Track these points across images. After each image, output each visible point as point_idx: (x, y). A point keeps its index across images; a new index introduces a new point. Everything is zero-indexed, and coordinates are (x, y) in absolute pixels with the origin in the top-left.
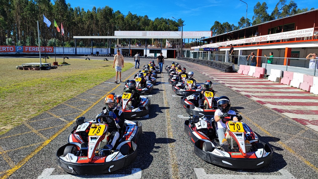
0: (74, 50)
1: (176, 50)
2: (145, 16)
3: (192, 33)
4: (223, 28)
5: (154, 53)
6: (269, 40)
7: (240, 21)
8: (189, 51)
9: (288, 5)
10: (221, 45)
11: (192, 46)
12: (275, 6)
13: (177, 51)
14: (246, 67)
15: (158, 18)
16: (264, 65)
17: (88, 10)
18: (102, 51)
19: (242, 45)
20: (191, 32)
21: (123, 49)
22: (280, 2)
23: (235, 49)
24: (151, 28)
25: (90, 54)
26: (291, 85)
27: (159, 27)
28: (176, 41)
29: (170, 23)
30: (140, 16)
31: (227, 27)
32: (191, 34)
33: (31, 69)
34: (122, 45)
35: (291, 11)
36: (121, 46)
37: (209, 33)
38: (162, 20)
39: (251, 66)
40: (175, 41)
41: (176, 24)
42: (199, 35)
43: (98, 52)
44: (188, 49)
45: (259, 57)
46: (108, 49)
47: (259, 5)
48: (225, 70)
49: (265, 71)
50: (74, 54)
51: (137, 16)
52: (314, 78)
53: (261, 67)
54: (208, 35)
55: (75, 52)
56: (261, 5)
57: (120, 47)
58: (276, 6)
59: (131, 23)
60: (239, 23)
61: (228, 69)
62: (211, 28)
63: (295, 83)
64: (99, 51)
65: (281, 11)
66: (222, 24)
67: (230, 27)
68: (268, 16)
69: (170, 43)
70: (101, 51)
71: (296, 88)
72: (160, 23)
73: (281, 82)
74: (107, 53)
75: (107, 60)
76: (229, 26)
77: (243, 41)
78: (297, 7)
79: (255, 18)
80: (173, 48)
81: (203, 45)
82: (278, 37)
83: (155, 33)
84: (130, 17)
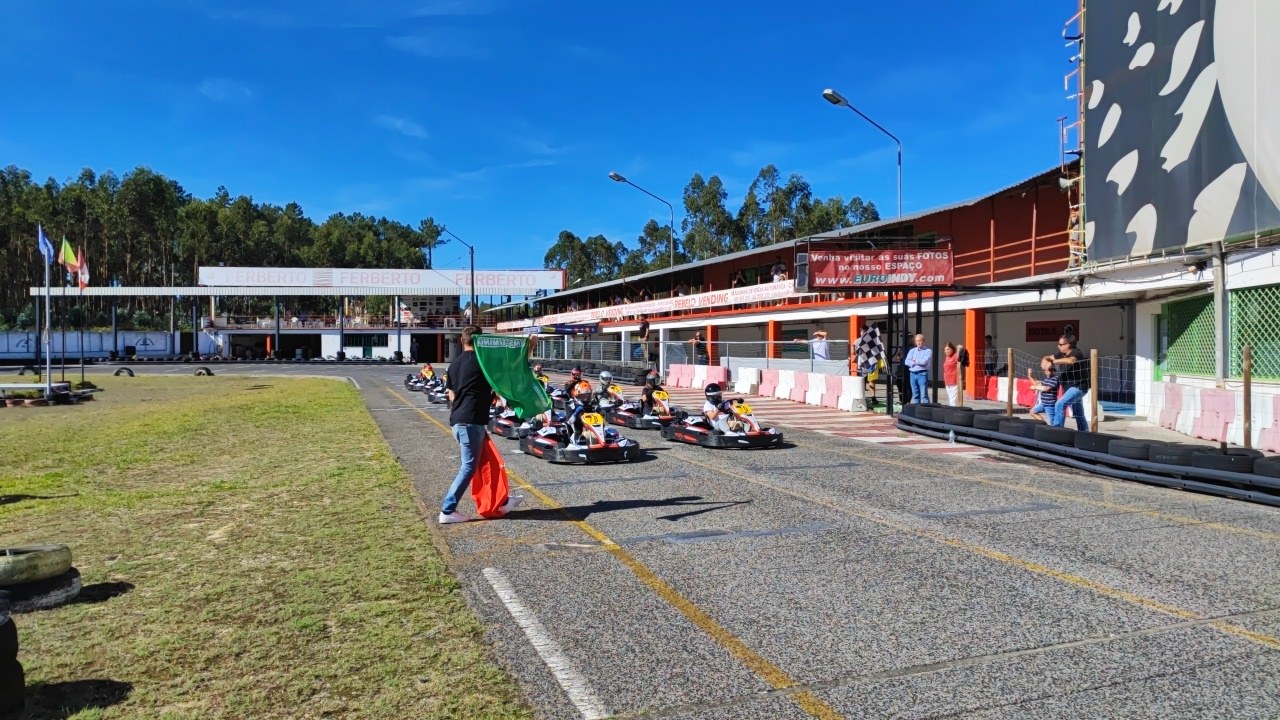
0: (32, 344)
1: (443, 335)
2: (288, 206)
3: (498, 275)
4: (588, 256)
5: (360, 345)
6: (733, 303)
7: (643, 234)
9: (784, 188)
10: (605, 316)
11: (502, 320)
12: (748, 191)
13: (446, 337)
14: (686, 367)
15: (341, 214)
16: (723, 360)
17: (50, 179)
18: (148, 342)
19: (666, 314)
20: (496, 273)
21: (234, 336)
22: (761, 179)
23: (652, 327)
24: (322, 252)
25: (108, 355)
26: (777, 395)
27: (352, 247)
28: (435, 302)
29: (390, 234)
30: (267, 204)
31: (603, 251)
32: (496, 279)
33: (16, 404)
34: (232, 321)
35: (794, 205)
36: (228, 323)
37: (554, 277)
38: (357, 222)
39: (697, 366)
40: (431, 304)
41: (412, 236)
43: (134, 348)
44: (488, 330)
46: (173, 337)
47: (698, 184)
48: (636, 381)
49: (728, 374)
50: (31, 356)
51: (257, 206)
52: (811, 375)
53: (718, 364)
54: (552, 282)
55: (33, 348)
56: (706, 184)
57: (223, 329)
58: (751, 189)
59: (246, 234)
60: (642, 241)
62: (545, 255)
63: (782, 391)
64: (133, 344)
65: (767, 207)
66: (584, 241)
67: (611, 252)
68: (729, 218)
69: (409, 309)
70: (145, 343)
71: (785, 399)
72: (349, 235)
73: (760, 393)
74: (168, 352)
75: (209, 373)
76: (609, 248)
77: (669, 306)
78: (810, 194)
79: (690, 227)
80: (430, 325)
81: (546, 317)
82: (751, 295)
83: (365, 276)
84: (238, 213)
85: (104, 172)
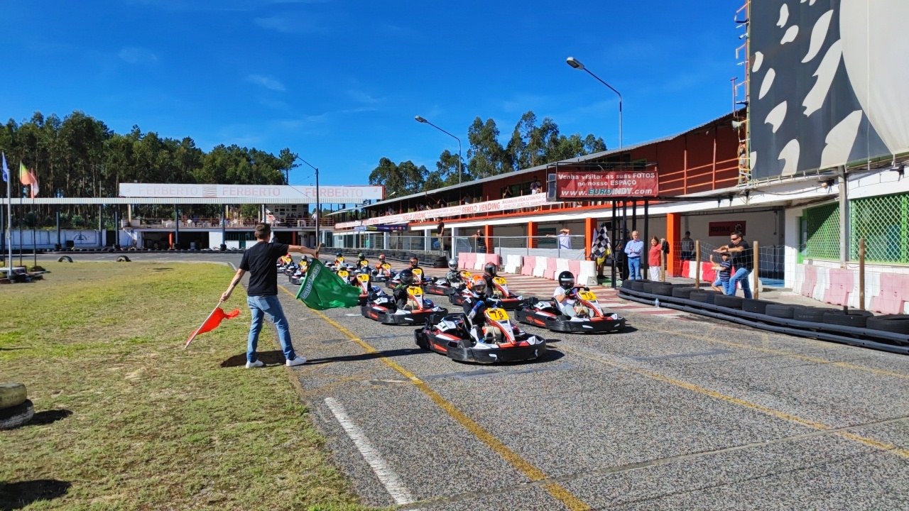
1: (297, 232)
2: (184, 140)
3: (336, 189)
4: (400, 176)
5: (237, 240)
6: (503, 209)
7: (440, 160)
8: (331, 233)
9: (539, 127)
10: (412, 219)
11: (339, 222)
12: (514, 130)
13: (299, 234)
14: (470, 255)
15: (223, 146)
16: (497, 249)
17: (11, 120)
18: (83, 237)
19: (456, 217)
20: (334, 188)
21: (145, 233)
22: (523, 121)
24: (209, 173)
25: (54, 247)
26: (534, 274)
27: (231, 169)
29: (258, 160)
30: (169, 138)
31: (411, 172)
32: (334, 192)
34: (144, 222)
35: (546, 140)
36: (141, 223)
37: (376, 191)
38: (235, 151)
39: (478, 254)
40: (288, 210)
41: (274, 161)
42: (352, 194)
43: (72, 242)
44: (330, 229)
45: (489, 239)
46: (101, 234)
47: (478, 124)
49: (500, 259)
51: (161, 139)
52: (558, 260)
53: (493, 252)
54: (375, 194)
56: (484, 125)
57: (137, 228)
58: (516, 128)
59: (153, 159)
60: (439, 165)
61: (439, 262)
62: (369, 175)
63: (538, 272)
64: (72, 239)
65: (528, 141)
66: (397, 165)
67: (416, 173)
68: (501, 149)
69: (272, 214)
70: (80, 238)
71: (540, 277)
72: (229, 161)
73: (522, 273)
74: (97, 244)
75: (127, 260)
76: (415, 170)
77: (458, 211)
78: (558, 132)
79: (473, 155)
80: (288, 225)
81: (370, 219)
82: (516, 204)
83: (240, 190)
84: (148, 144)
85: (50, 115)
